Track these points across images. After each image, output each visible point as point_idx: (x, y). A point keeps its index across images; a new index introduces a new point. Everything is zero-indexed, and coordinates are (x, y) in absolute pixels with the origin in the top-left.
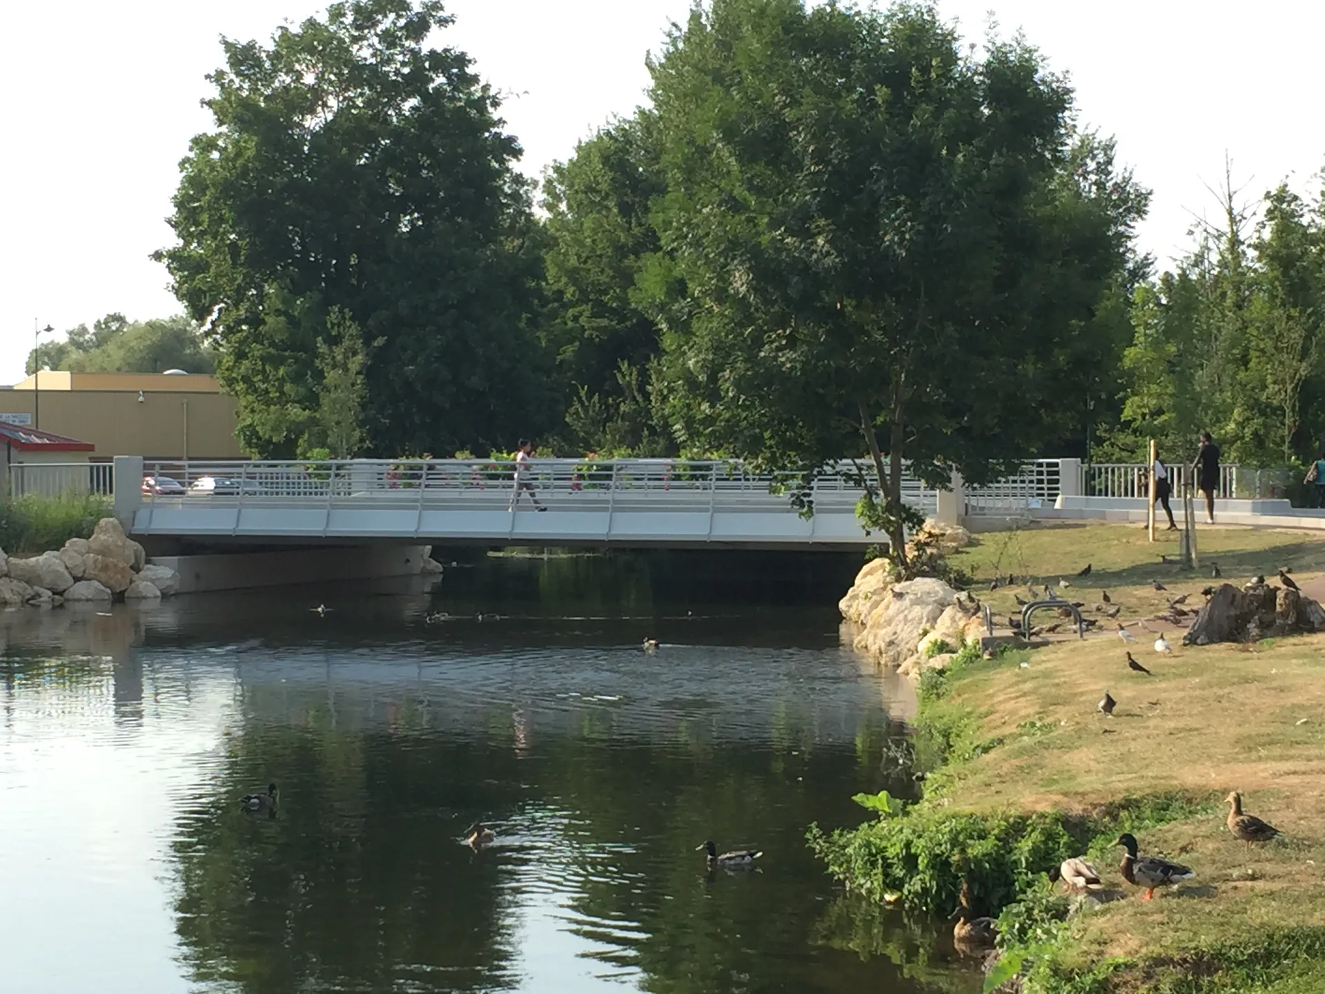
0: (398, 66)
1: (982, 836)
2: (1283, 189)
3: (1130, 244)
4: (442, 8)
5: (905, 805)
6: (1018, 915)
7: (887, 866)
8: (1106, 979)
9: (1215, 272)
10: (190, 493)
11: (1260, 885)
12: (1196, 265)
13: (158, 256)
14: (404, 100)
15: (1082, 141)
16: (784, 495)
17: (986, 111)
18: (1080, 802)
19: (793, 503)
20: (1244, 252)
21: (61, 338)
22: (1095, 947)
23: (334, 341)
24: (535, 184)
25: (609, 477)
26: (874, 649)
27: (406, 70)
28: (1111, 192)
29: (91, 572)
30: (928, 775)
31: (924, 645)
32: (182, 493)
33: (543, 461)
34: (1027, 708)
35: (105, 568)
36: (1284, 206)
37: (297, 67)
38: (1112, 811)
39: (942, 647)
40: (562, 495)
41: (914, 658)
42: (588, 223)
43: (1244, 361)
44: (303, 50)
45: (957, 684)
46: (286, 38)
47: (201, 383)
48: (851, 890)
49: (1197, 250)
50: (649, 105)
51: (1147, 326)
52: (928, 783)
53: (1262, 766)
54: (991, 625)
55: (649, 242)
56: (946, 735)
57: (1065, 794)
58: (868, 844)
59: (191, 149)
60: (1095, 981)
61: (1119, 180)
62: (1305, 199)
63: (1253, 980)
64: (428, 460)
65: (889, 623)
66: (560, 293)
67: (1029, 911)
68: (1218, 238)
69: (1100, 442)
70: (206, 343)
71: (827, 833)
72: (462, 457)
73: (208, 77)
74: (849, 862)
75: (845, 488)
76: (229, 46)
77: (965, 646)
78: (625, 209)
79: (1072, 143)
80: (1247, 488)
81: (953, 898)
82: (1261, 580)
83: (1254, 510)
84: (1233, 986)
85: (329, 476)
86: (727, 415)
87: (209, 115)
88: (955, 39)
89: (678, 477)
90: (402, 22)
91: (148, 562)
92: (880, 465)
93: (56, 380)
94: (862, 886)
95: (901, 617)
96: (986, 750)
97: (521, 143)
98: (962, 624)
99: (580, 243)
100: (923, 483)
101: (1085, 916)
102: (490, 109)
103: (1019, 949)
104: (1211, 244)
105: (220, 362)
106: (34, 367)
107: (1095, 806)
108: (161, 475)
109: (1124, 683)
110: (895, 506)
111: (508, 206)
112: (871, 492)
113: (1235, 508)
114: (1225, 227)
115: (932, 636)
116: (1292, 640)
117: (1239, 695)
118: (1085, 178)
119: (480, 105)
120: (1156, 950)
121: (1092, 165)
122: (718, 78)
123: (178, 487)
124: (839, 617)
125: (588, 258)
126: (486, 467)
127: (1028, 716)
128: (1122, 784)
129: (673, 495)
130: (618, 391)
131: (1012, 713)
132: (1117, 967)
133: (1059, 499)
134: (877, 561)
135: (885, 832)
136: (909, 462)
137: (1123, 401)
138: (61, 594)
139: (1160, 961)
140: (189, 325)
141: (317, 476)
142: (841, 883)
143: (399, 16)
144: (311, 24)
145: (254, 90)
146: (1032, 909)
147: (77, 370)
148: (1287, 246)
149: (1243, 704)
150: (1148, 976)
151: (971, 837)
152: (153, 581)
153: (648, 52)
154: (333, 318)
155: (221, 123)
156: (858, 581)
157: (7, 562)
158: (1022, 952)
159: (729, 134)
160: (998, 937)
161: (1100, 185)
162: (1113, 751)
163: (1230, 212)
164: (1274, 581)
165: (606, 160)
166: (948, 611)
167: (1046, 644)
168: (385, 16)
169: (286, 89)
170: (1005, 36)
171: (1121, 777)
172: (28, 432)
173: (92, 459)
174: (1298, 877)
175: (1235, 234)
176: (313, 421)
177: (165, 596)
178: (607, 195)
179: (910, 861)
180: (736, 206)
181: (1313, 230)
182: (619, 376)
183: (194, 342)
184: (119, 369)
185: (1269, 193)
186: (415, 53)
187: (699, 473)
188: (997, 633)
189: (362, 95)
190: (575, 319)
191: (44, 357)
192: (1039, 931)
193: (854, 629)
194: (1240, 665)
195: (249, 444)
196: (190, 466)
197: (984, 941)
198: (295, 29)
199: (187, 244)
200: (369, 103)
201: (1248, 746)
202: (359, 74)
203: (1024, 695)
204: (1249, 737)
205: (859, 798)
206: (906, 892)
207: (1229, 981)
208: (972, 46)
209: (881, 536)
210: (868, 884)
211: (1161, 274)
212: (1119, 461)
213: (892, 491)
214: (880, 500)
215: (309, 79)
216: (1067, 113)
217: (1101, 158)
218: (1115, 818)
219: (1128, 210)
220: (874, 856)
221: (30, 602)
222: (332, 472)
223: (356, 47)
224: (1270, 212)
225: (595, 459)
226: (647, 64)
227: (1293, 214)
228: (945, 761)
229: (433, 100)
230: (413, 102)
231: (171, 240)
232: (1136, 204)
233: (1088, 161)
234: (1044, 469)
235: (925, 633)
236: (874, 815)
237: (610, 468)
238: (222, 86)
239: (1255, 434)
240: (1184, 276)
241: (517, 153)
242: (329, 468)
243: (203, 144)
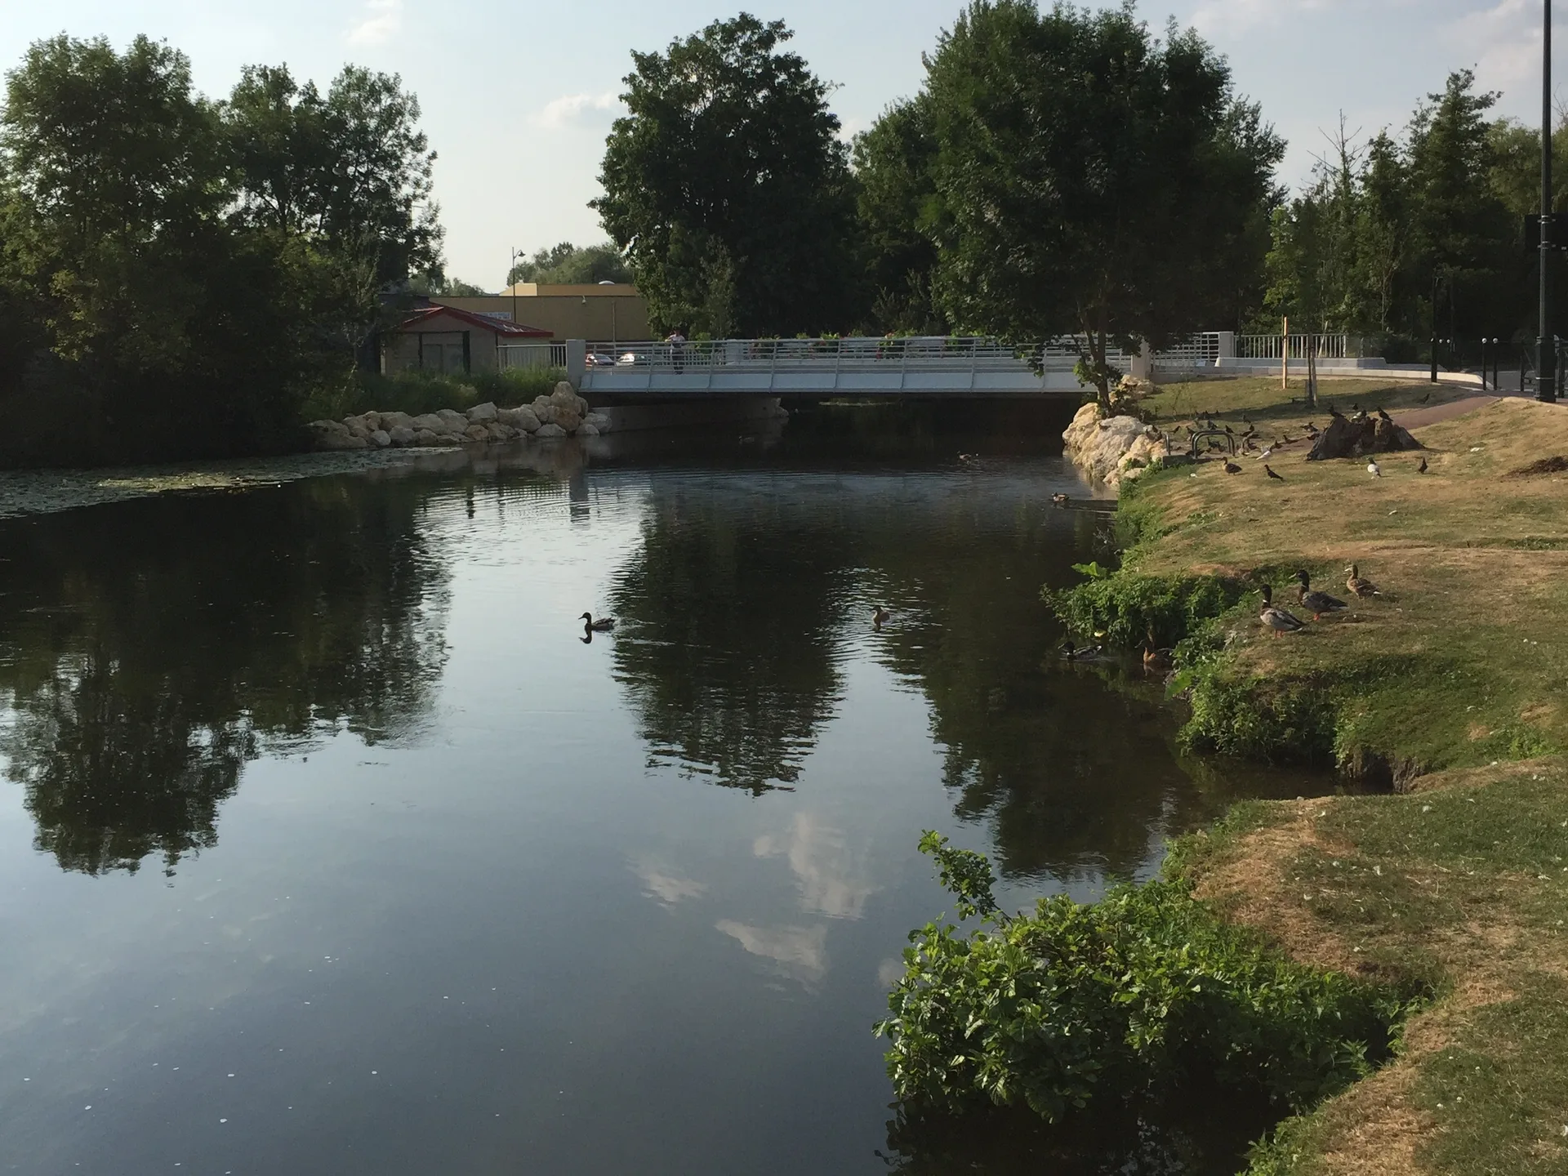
0: (755, 67)
1: (1164, 592)
2: (1383, 137)
3: (1269, 179)
4: (783, 26)
5: (1109, 572)
6: (1189, 646)
7: (1097, 613)
8: (1252, 690)
9: (1332, 198)
10: (618, 364)
11: (1362, 625)
12: (1317, 193)
13: (592, 204)
14: (758, 91)
15: (1236, 107)
16: (1024, 360)
17: (1167, 88)
18: (1233, 569)
19: (1030, 366)
20: (1353, 183)
21: (529, 260)
22: (1244, 669)
23: (712, 259)
24: (849, 148)
25: (902, 349)
26: (1087, 465)
27: (759, 71)
28: (1257, 144)
29: (553, 418)
30: (1125, 551)
31: (1122, 462)
32: (612, 364)
33: (856, 339)
34: (1195, 505)
35: (562, 415)
36: (1383, 149)
37: (685, 71)
38: (1256, 574)
39: (1134, 463)
40: (870, 362)
41: (1115, 471)
42: (886, 174)
43: (1352, 261)
44: (690, 59)
45: (1145, 488)
46: (676, 50)
47: (623, 290)
48: (1071, 630)
49: (1319, 182)
50: (926, 90)
51: (1282, 238)
52: (1125, 556)
53: (1363, 543)
54: (1170, 448)
55: (928, 187)
56: (1138, 524)
57: (1222, 564)
58: (1083, 598)
59: (614, 129)
60: (1243, 691)
61: (1262, 134)
62: (1399, 144)
63: (1357, 692)
64: (778, 340)
65: (1097, 447)
66: (867, 223)
67: (1197, 643)
68: (1334, 173)
69: (1248, 320)
70: (627, 263)
71: (1054, 591)
72: (800, 338)
73: (624, 79)
74: (1069, 610)
75: (1067, 355)
76: (638, 58)
77: (1151, 463)
78: (912, 164)
79: (1228, 109)
80: (1353, 351)
81: (1143, 635)
82: (1364, 414)
83: (1359, 365)
84: (1343, 695)
85: (710, 351)
86: (983, 305)
87: (625, 105)
88: (1143, 37)
89: (949, 349)
90: (756, 37)
91: (589, 411)
92: (1091, 338)
93: (528, 289)
94: (1079, 626)
95: (1106, 442)
96: (1166, 534)
97: (839, 119)
98: (1149, 447)
99: (882, 189)
100: (1120, 351)
101: (1236, 647)
102: (818, 97)
103: (1190, 670)
104: (1329, 177)
105: (636, 275)
106: (512, 281)
107: (1243, 572)
108: (598, 352)
109: (1264, 486)
110: (1102, 366)
111: (831, 164)
112: (1085, 357)
113: (1345, 365)
114: (1339, 165)
115: (1128, 456)
116: (1386, 456)
117: (1347, 494)
118: (1238, 134)
119: (810, 93)
120: (1287, 670)
121: (1243, 124)
122: (976, 70)
123: (610, 361)
124: (1063, 444)
125: (886, 198)
126: (818, 343)
127: (1196, 510)
128: (1262, 555)
129: (947, 361)
130: (908, 291)
131: (1185, 508)
132: (1259, 682)
133: (1218, 360)
134: (1089, 405)
135: (1095, 590)
136: (1111, 336)
137: (1264, 291)
138: (533, 432)
139: (1290, 678)
140: (615, 250)
141: (702, 351)
142: (1064, 625)
143: (753, 33)
144: (693, 40)
145: (656, 87)
146: (1199, 642)
147: (541, 282)
148: (1385, 178)
149: (1351, 501)
150: (1281, 689)
151: (1156, 593)
152: (593, 423)
153: (924, 53)
154: (710, 244)
155: (634, 111)
156: (1075, 419)
157: (497, 412)
158: (1192, 672)
159: (982, 109)
160: (1175, 662)
161: (1249, 139)
162: (1255, 533)
163: (1343, 155)
164: (1374, 415)
165: (898, 130)
166: (1139, 439)
167: (1208, 460)
168: (744, 33)
169: (678, 86)
170: (1181, 33)
171: (1262, 552)
172: (508, 324)
173: (552, 342)
174: (1390, 620)
175: (1346, 170)
176: (699, 314)
177: (602, 433)
178: (899, 155)
179: (1112, 609)
180: (987, 160)
181: (1404, 166)
182: (908, 280)
183: (619, 261)
184: (570, 281)
185: (1372, 140)
186: (765, 59)
187: (964, 346)
188: (1173, 453)
189: (729, 89)
190: (878, 241)
191: (520, 274)
192: (1203, 657)
193: (1072, 452)
194: (1348, 473)
195: (657, 330)
196: (617, 346)
197: (1164, 665)
198: (683, 44)
199: (613, 195)
200: (734, 95)
201: (1354, 530)
202: (728, 74)
203: (1193, 495)
204: (1353, 523)
205: (1077, 566)
206: (1109, 631)
207: (1339, 691)
208: (1157, 41)
209: (1091, 387)
210: (1083, 626)
211: (1293, 200)
212: (1261, 333)
213: (1100, 356)
214: (1091, 362)
215: (694, 79)
216: (1224, 86)
217: (1250, 119)
218: (1258, 580)
219: (1270, 156)
220: (1087, 606)
221: (513, 438)
222: (713, 349)
223: (725, 56)
224: (1372, 153)
225: (892, 337)
226: (924, 62)
227: (1389, 155)
228: (1137, 542)
229: (778, 90)
230: (764, 92)
231: (601, 192)
232: (1275, 150)
233: (1241, 121)
234: (1207, 339)
235: (1123, 454)
236: (1087, 578)
237: (902, 343)
238: (634, 85)
239: (1360, 312)
240: (1309, 201)
241: (837, 126)
242: (711, 345)
243: (622, 126)
